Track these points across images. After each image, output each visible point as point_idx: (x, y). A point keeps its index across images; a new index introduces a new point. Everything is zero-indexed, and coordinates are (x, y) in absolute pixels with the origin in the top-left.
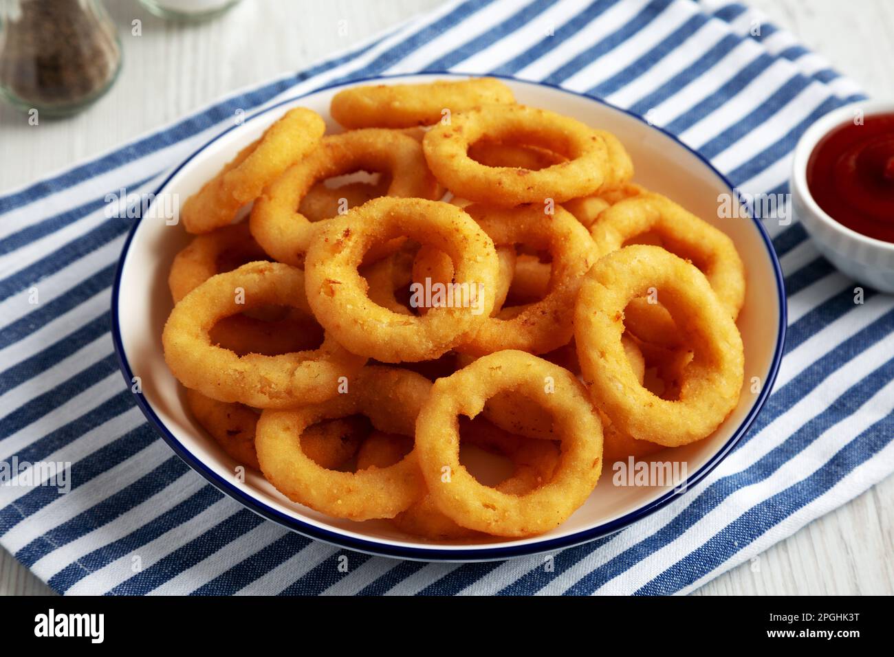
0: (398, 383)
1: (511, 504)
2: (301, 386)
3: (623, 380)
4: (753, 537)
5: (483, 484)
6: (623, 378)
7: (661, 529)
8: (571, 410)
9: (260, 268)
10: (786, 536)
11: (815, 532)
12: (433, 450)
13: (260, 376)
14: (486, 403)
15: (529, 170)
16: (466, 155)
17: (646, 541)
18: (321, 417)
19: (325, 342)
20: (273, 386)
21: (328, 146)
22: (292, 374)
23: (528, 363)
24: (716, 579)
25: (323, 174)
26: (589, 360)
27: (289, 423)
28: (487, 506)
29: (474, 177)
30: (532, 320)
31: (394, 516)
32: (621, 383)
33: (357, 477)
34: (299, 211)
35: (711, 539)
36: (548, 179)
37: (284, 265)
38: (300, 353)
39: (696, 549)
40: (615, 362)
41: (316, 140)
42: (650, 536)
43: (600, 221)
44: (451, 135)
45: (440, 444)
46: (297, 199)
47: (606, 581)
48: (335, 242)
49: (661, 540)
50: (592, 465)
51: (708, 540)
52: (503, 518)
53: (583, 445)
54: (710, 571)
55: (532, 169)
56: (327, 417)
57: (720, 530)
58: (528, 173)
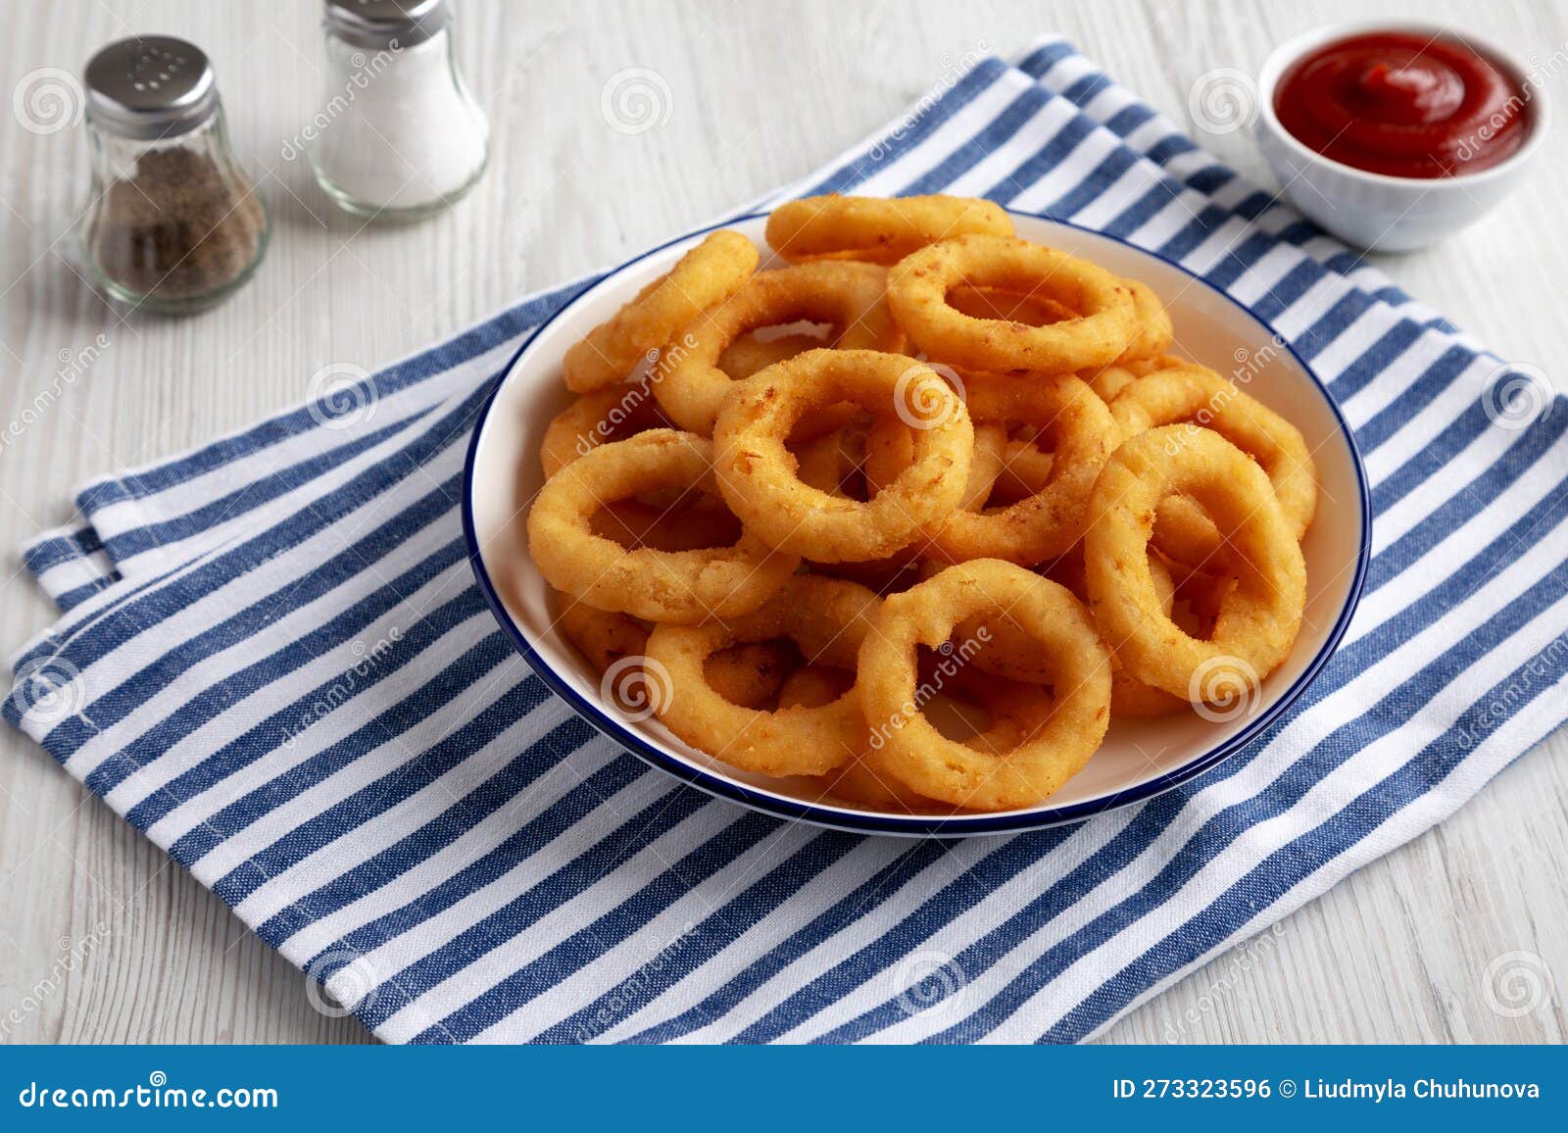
0: (838, 597)
1: (985, 764)
2: (708, 594)
3: (1142, 604)
4: (1275, 895)
5: (947, 738)
6: (1142, 601)
7: (1148, 884)
8: (1069, 641)
9: (662, 437)
10: (1319, 893)
11: (1358, 885)
12: (881, 690)
13: (654, 578)
14: (953, 629)
15: (1028, 326)
16: (943, 300)
17: (1127, 902)
18: (734, 639)
19: (743, 538)
20: (670, 591)
21: (761, 283)
22: (696, 577)
23: (1014, 576)
24: (1225, 954)
25: (752, 320)
26: (1099, 570)
27: (689, 643)
28: (952, 767)
29: (953, 330)
30: (1022, 516)
31: (824, 773)
32: (1138, 607)
33: (776, 717)
34: (719, 366)
35: (1218, 899)
36: (1051, 340)
37: (693, 435)
38: (708, 550)
39: (1199, 912)
40: (1135, 578)
41: (745, 273)
42: (1133, 894)
43: (1124, 397)
44: (925, 273)
45: (892, 681)
46: (717, 352)
47: (1076, 959)
48: (754, 404)
49: (1148, 900)
50: (1095, 716)
51: (1214, 899)
52: (974, 783)
53: (1084, 689)
54: (1218, 943)
55: (1031, 325)
56: (741, 639)
57: (1229, 886)
58: (1027, 329)
